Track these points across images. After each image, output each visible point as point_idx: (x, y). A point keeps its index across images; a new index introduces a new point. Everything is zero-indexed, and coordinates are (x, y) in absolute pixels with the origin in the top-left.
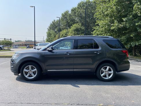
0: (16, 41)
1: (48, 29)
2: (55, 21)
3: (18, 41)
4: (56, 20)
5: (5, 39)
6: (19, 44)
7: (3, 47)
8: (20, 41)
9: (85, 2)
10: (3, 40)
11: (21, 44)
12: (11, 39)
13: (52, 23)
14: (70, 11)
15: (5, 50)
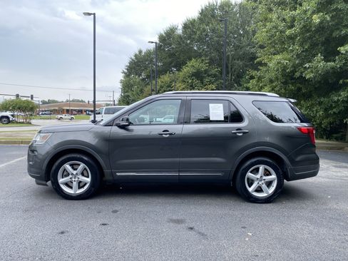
0: (44, 102)
1: (124, 72)
2: (140, 52)
3: (49, 102)
4: (144, 51)
5: (17, 96)
6: (53, 108)
7: (12, 116)
8: (54, 102)
9: (219, 4)
10: (13, 98)
11: (57, 108)
12: (32, 97)
13: (134, 58)
14: (180, 27)
15: (17, 123)
